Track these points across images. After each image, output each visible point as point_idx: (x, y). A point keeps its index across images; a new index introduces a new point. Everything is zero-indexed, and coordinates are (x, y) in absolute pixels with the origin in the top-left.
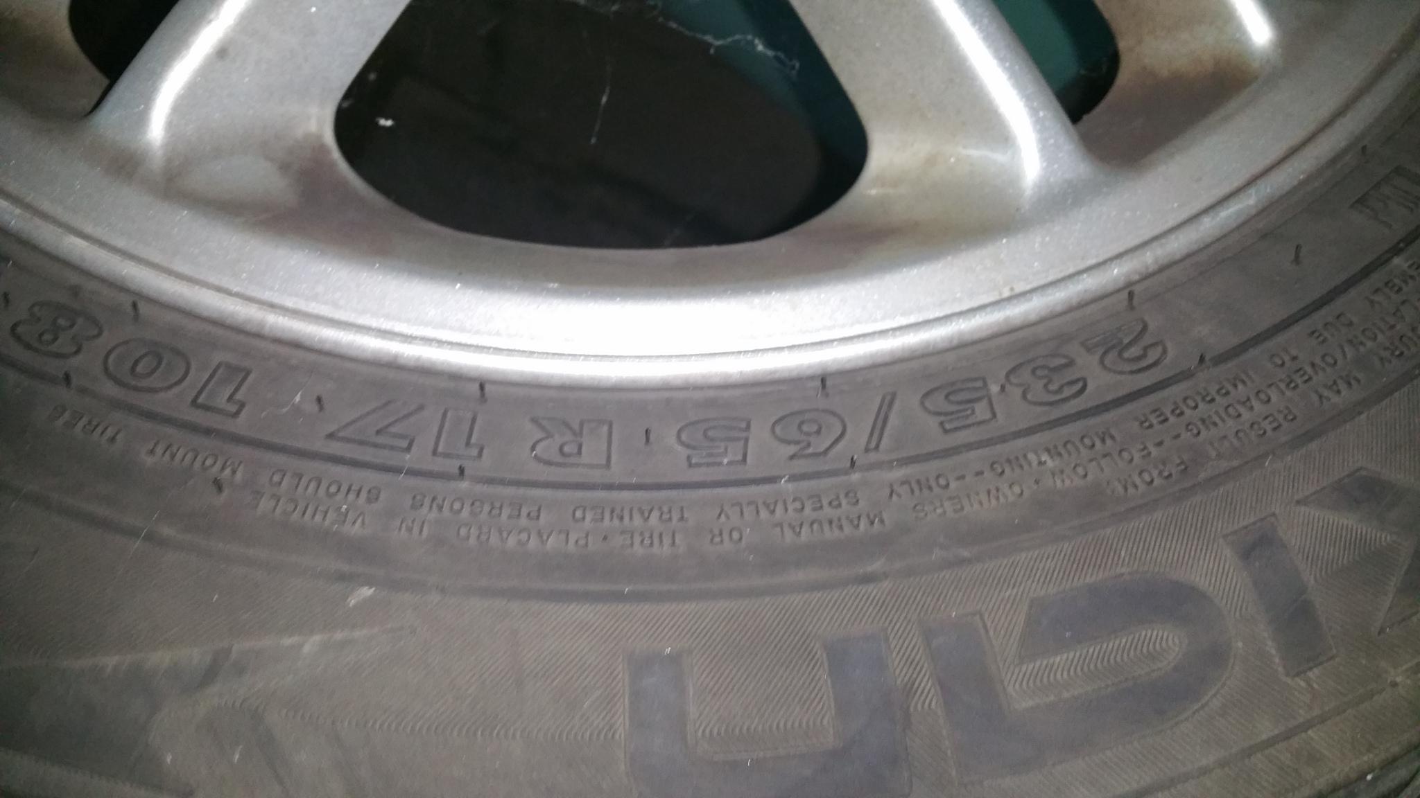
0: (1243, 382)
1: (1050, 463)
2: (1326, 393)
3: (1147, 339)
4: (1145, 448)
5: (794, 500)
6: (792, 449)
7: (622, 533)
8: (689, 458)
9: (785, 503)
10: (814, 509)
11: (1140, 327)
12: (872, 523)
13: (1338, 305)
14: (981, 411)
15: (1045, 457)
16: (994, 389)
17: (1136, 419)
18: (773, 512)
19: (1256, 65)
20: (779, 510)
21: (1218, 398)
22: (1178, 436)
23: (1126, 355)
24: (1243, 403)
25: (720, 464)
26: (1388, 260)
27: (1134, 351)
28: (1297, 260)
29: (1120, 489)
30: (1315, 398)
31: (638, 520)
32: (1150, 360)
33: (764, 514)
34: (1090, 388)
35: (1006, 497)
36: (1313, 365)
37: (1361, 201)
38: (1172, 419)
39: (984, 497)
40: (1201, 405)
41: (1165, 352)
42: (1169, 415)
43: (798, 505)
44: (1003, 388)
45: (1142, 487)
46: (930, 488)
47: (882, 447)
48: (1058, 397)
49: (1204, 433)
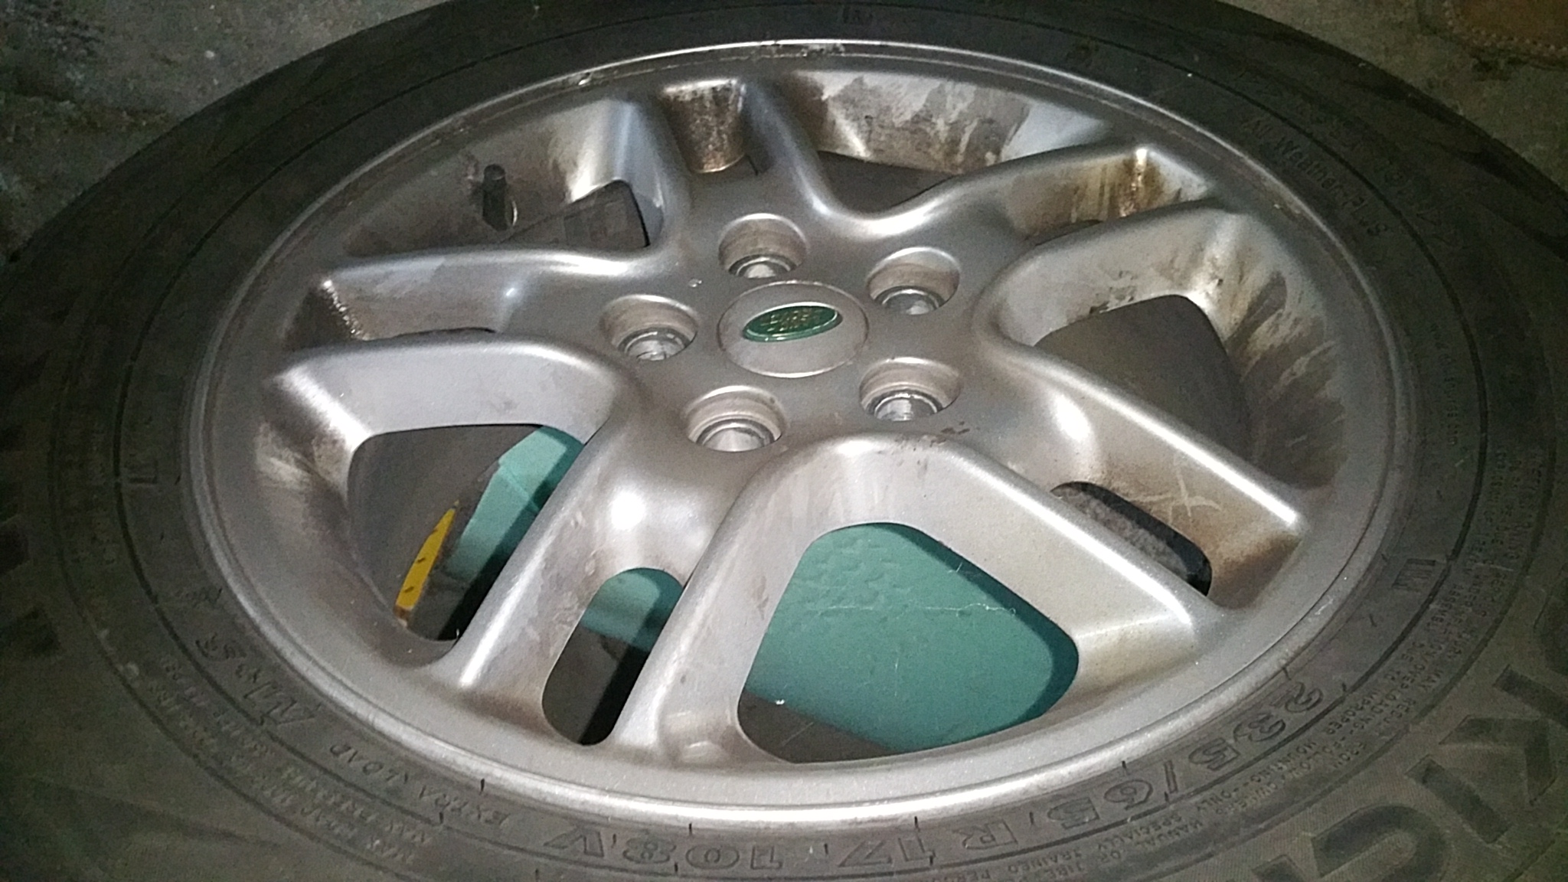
0: (1375, 694)
1: (1285, 767)
2: (1426, 684)
3: (1306, 692)
4: (1336, 743)
5: (1141, 829)
6: (1125, 805)
7: (1046, 871)
8: (1063, 825)
9: (1136, 831)
10: (1156, 830)
11: (1299, 687)
12: (1196, 827)
13: (1410, 638)
14: (1229, 755)
15: (1280, 765)
16: (1231, 741)
17: (1324, 731)
18: (1131, 838)
19: (1296, 534)
20: (1135, 836)
21: (1365, 706)
22: (1352, 732)
23: (1300, 702)
24: (1381, 704)
25: (1084, 823)
26: (1428, 607)
27: (1303, 699)
28: (1374, 625)
29: (1333, 768)
30: (1422, 689)
31: (1051, 863)
32: (1314, 700)
33: (1127, 840)
34: (1287, 723)
35: (1269, 791)
36: (1411, 672)
37: (1396, 584)
38: (1344, 724)
39: (1255, 795)
40: (1358, 713)
41: (1321, 694)
42: (1340, 723)
43: (1144, 830)
44: (1236, 740)
45: (1345, 763)
46: (1221, 800)
47: (1179, 788)
48: (1271, 734)
49: (1366, 726)
